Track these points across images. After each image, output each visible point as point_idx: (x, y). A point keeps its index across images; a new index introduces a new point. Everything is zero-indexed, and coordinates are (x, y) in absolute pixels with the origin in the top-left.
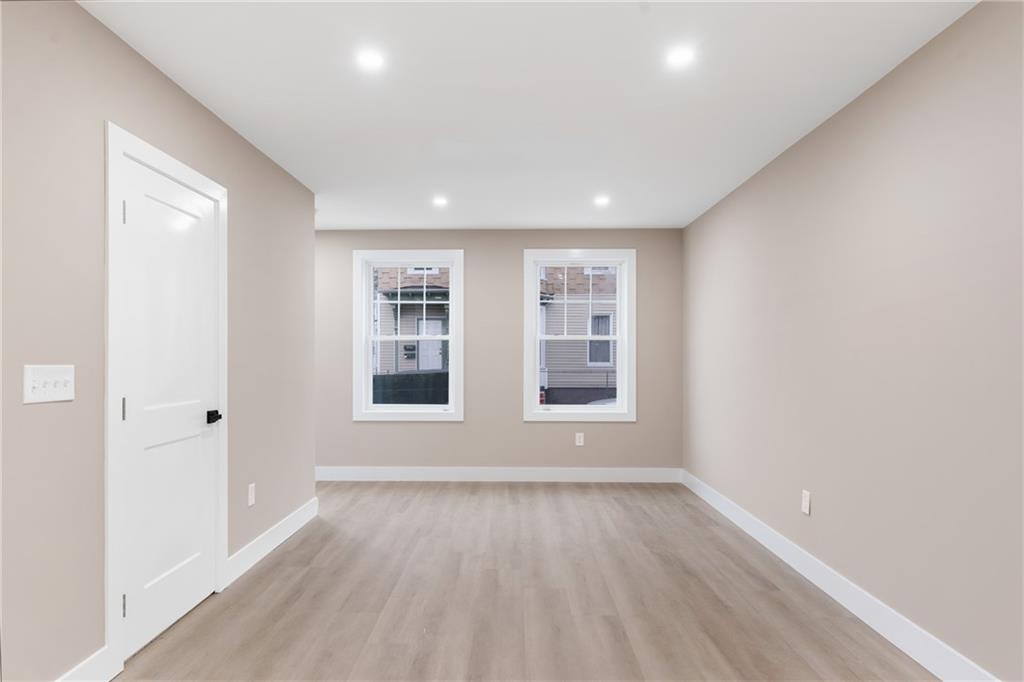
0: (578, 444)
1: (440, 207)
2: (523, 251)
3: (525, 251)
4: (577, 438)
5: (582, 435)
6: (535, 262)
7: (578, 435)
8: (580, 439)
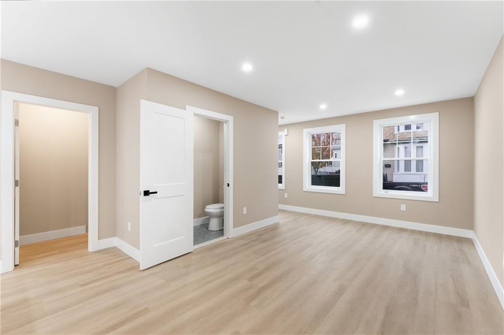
0: (402, 209)
1: (323, 109)
2: (373, 121)
3: (374, 121)
4: (402, 207)
5: (405, 206)
6: (380, 125)
7: (402, 205)
8: (403, 207)
